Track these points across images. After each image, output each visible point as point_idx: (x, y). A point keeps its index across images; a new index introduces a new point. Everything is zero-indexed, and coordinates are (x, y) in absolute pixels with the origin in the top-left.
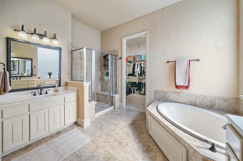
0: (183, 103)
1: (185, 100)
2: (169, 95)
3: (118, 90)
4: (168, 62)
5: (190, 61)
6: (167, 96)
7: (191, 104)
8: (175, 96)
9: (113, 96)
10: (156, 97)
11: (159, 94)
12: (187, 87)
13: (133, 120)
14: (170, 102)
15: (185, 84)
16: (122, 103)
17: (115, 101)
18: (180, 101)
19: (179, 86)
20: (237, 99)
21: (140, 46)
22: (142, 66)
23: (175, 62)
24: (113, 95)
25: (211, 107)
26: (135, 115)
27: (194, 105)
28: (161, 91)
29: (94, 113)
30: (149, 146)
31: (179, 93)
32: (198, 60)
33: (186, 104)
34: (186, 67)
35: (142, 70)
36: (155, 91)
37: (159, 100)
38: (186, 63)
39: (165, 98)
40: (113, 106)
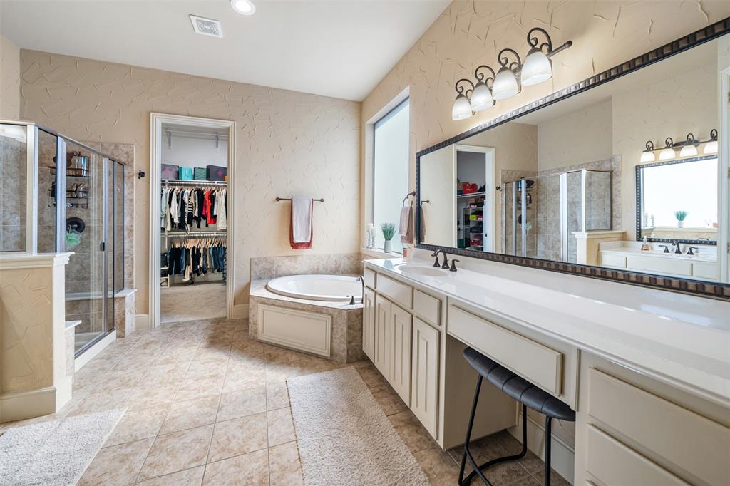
0: (302, 274)
1: (305, 269)
2: (280, 264)
3: (130, 275)
4: (278, 199)
5: (313, 200)
6: (276, 266)
7: (313, 273)
8: (289, 263)
9: (113, 298)
10: (255, 272)
11: (260, 266)
12: (308, 245)
13: (207, 337)
14: (280, 276)
15: (306, 239)
16: (148, 313)
17: (125, 311)
18: (297, 271)
19: (298, 244)
20: (359, 254)
21: (172, 137)
22: (186, 201)
23: (292, 200)
24: (115, 292)
25: (335, 272)
26: (203, 330)
27: (317, 272)
28: (265, 258)
29: (71, 360)
30: (269, 354)
31: (295, 256)
32: (322, 200)
33: (306, 274)
34: (307, 211)
35: (187, 211)
36: (252, 261)
37: (260, 279)
38: (307, 204)
39: (273, 272)
40: (115, 331)
